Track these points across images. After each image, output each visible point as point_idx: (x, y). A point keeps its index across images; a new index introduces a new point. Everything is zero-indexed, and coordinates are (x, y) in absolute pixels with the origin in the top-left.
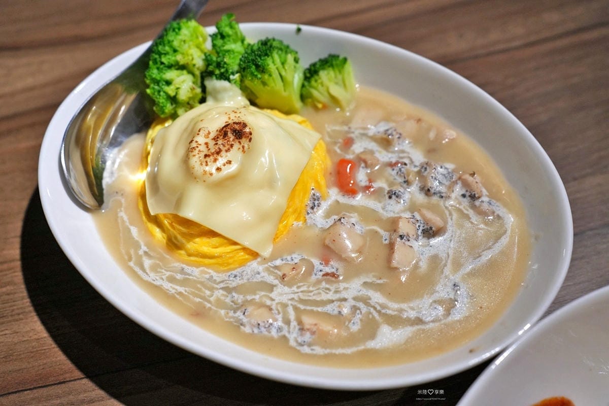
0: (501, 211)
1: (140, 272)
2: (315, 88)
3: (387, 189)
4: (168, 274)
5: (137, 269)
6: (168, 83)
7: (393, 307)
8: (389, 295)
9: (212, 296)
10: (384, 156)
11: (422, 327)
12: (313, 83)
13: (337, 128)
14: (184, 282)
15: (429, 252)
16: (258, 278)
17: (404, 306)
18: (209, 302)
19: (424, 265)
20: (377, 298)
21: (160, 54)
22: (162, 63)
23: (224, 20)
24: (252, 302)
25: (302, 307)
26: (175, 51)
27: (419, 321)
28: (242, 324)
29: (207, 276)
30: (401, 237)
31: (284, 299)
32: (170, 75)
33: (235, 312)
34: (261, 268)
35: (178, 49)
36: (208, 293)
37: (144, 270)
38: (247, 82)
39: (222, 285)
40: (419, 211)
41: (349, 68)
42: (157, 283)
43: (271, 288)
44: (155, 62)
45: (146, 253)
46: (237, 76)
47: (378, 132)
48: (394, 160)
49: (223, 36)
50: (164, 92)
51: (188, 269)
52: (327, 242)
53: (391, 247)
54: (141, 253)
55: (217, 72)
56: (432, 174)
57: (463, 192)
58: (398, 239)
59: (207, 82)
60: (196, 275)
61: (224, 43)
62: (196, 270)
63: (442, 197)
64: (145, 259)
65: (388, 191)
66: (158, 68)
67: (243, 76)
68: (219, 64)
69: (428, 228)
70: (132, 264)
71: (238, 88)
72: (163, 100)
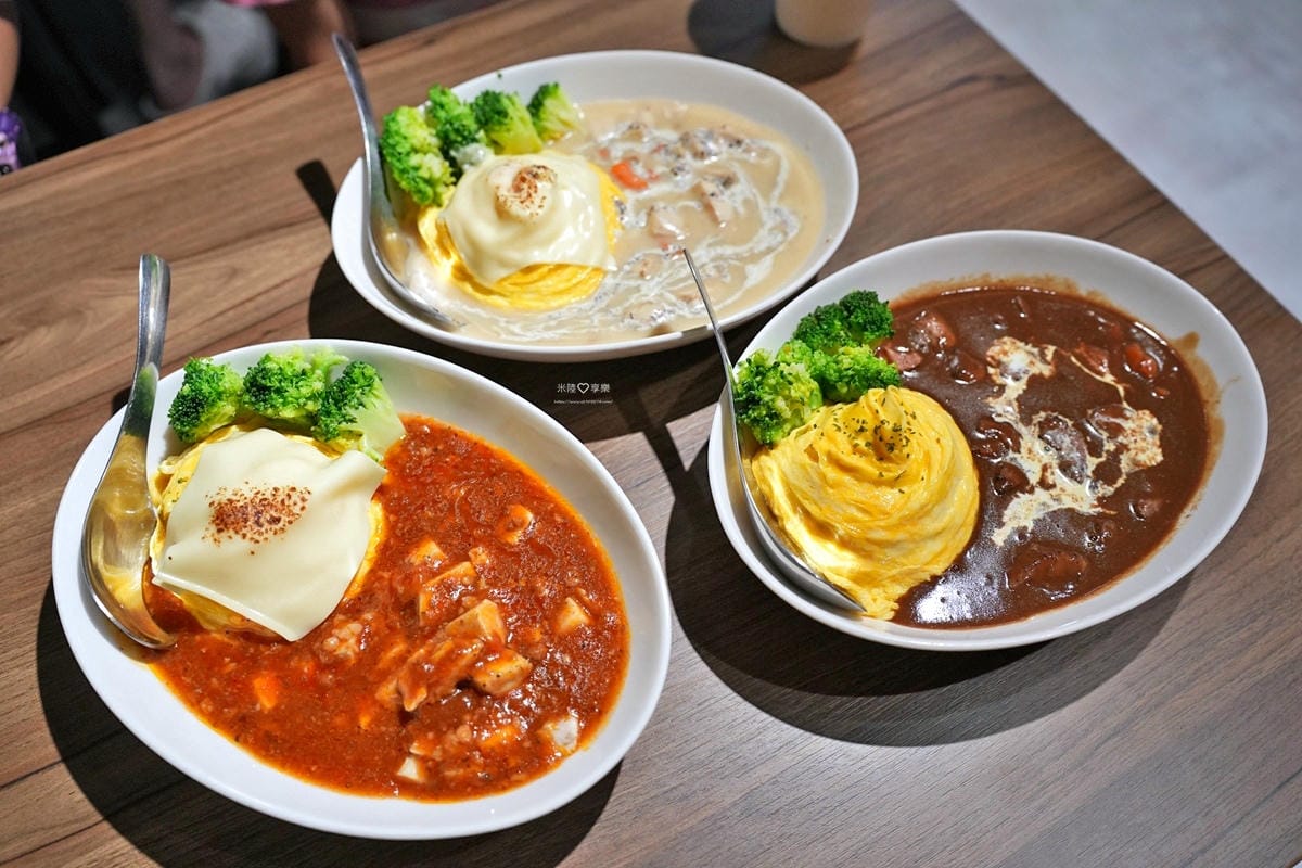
0: (766, 144)
1: (516, 339)
2: (546, 120)
3: (667, 170)
4: (542, 326)
5: (510, 338)
6: (417, 169)
7: (743, 249)
8: (734, 243)
9: (593, 322)
10: (643, 148)
11: (776, 252)
12: (543, 116)
13: (585, 147)
14: (561, 325)
15: (739, 199)
16: (621, 289)
17: (750, 245)
18: (595, 327)
19: (742, 210)
20: (729, 250)
21: (393, 147)
22: (400, 154)
23: (435, 94)
24: (632, 306)
25: (676, 288)
26: (405, 138)
27: (769, 250)
28: (637, 327)
29: (575, 311)
30: (712, 195)
31: (656, 291)
32: (414, 160)
33: (623, 322)
34: (617, 281)
35: (407, 135)
36: (587, 322)
37: (516, 335)
38: (494, 136)
39: (596, 309)
40: (706, 173)
41: (561, 91)
42: (538, 338)
43: (638, 289)
44: (393, 155)
45: (507, 322)
47: (624, 133)
48: (654, 146)
49: (442, 106)
50: (418, 177)
51: (555, 314)
52: (656, 231)
53: (709, 208)
54: (503, 324)
55: (459, 139)
56: (696, 141)
57: (728, 143)
58: (711, 198)
59: (453, 153)
60: (565, 314)
61: (447, 112)
62: (562, 311)
63: (716, 155)
64: (512, 327)
65: (672, 170)
66: (399, 160)
67: (486, 131)
68: (457, 131)
69: (723, 181)
70: (504, 336)
71: (487, 145)
72: (422, 186)
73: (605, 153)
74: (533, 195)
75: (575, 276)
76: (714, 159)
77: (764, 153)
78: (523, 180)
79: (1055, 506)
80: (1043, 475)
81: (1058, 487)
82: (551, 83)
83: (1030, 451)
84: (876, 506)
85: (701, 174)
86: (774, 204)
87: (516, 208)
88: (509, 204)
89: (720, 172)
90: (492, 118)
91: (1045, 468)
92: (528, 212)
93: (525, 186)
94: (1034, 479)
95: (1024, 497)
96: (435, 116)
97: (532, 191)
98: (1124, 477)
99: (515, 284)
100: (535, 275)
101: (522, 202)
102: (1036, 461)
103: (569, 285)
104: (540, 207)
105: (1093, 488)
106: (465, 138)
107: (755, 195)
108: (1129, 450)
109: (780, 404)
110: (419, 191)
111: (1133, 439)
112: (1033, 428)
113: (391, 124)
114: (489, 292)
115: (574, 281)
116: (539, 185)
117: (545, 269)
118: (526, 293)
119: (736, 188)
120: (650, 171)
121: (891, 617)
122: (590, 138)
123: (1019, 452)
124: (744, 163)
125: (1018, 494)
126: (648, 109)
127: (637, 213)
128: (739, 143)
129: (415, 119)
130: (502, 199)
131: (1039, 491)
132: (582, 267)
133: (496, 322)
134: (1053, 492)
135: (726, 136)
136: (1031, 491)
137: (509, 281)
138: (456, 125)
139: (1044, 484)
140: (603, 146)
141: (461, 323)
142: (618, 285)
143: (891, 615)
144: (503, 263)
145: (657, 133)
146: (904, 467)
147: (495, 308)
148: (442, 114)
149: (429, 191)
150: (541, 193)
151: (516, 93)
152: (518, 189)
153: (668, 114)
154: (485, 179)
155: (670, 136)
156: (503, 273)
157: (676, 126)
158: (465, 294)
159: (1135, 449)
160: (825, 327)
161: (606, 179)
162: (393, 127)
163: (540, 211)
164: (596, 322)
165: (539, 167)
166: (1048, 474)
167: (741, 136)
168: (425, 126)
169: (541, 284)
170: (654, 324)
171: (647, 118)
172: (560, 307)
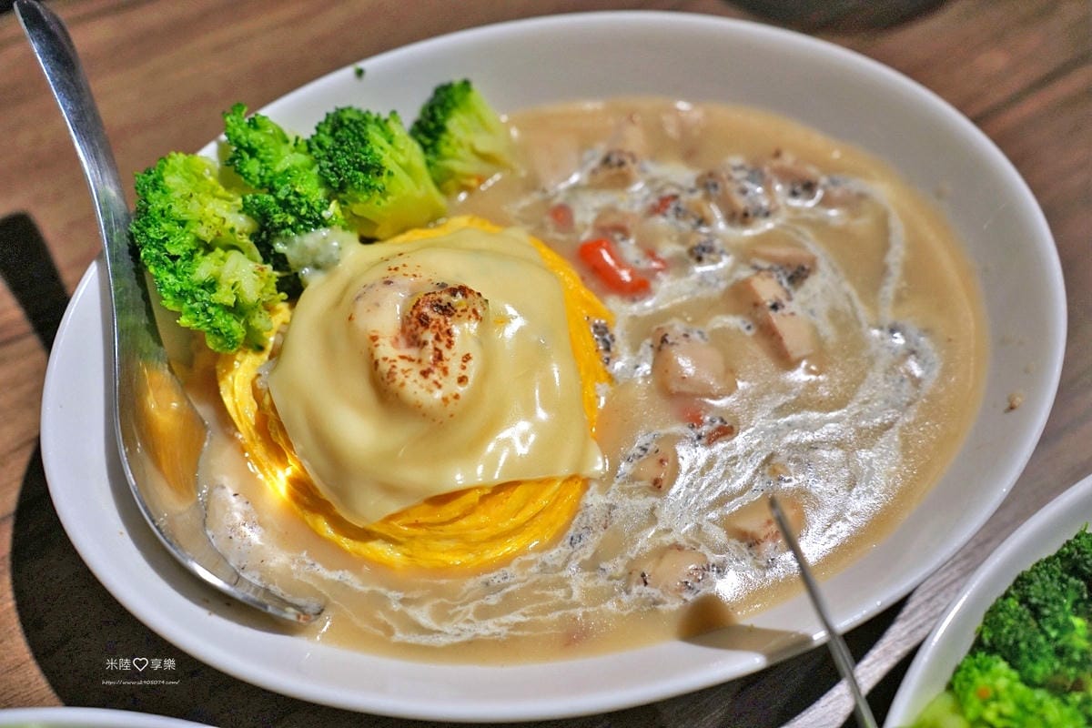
1: (424, 640)
2: (452, 157)
3: (683, 250)
4: (472, 606)
5: (414, 639)
6: (211, 286)
9: (570, 594)
10: (632, 204)
12: (445, 150)
13: (525, 202)
14: (509, 603)
15: (822, 306)
16: (618, 517)
18: (576, 605)
19: (828, 331)
21: (159, 244)
22: (174, 258)
24: (643, 556)
26: (183, 223)
28: (656, 603)
29: (534, 569)
30: (775, 307)
32: (204, 268)
33: (628, 592)
34: (609, 498)
35: (185, 217)
36: (560, 593)
40: (756, 255)
41: (478, 95)
42: (466, 637)
43: (652, 517)
44: (159, 261)
45: (403, 601)
46: (334, 208)
47: (594, 172)
48: (654, 200)
49: (252, 152)
50: (214, 305)
51: (495, 577)
52: (674, 387)
53: (768, 333)
54: (396, 607)
55: (291, 220)
56: (732, 188)
57: (788, 188)
58: (772, 313)
59: (279, 247)
60: (516, 578)
61: (262, 161)
62: (508, 570)
63: (767, 214)
64: (413, 612)
65: (691, 252)
66: (172, 271)
67: (343, 202)
68: (285, 205)
69: (789, 273)
70: (399, 636)
71: (344, 228)
72: (222, 321)
73: (562, 215)
74: (446, 353)
75: (530, 499)
76: (769, 225)
77: (854, 203)
78: (424, 321)
82: (457, 79)
85: (745, 255)
86: (888, 316)
87: (413, 386)
88: (400, 377)
89: (783, 252)
90: (352, 180)
92: (438, 394)
93: (429, 336)
96: (239, 172)
97: (442, 346)
99: (417, 525)
100: (453, 509)
101: (425, 374)
103: (521, 518)
104: (462, 380)
106: (301, 219)
107: (849, 299)
110: (217, 332)
113: (152, 196)
114: (365, 535)
115: (530, 511)
116: (456, 330)
117: (473, 497)
118: (438, 539)
119: (814, 284)
120: (651, 254)
122: (532, 184)
124: (820, 227)
126: (631, 119)
127: (635, 348)
128: (809, 187)
129: (201, 178)
130: (385, 367)
132: (545, 482)
133: (381, 601)
135: (784, 175)
137: (405, 520)
138: (281, 196)
140: (558, 201)
141: (313, 606)
142: (612, 507)
144: (391, 489)
145: (655, 170)
147: (380, 569)
148: (253, 166)
149: (237, 328)
150: (460, 347)
151: (393, 113)
152: (416, 342)
153: (672, 131)
154: (346, 308)
155: (680, 175)
156: (393, 507)
157: (689, 153)
158: (319, 537)
160: (1054, 634)
161: (570, 276)
162: (157, 202)
163: (461, 389)
164: (577, 595)
165: (453, 292)
167: (812, 171)
168: (221, 191)
169: (464, 523)
170: (690, 597)
171: (635, 139)
172: (506, 561)
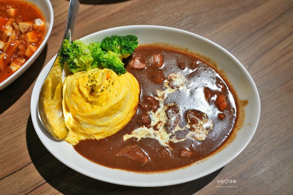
79: (153, 137)
80: (157, 124)
81: (160, 131)
83: (159, 114)
84: (81, 107)
91: (159, 122)
94: (153, 124)
95: (145, 128)
98: (185, 139)
102: (158, 118)
105: (171, 137)
108: (194, 131)
109: (76, 61)
111: (199, 128)
112: (166, 107)
121: (74, 145)
123: (155, 112)
125: (144, 126)
131: (151, 129)
134: (156, 132)
136: (149, 128)
139: (155, 128)
143: (75, 144)
146: (96, 99)
159: (197, 132)
166: (159, 125)
